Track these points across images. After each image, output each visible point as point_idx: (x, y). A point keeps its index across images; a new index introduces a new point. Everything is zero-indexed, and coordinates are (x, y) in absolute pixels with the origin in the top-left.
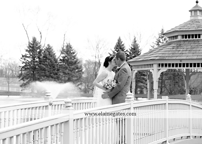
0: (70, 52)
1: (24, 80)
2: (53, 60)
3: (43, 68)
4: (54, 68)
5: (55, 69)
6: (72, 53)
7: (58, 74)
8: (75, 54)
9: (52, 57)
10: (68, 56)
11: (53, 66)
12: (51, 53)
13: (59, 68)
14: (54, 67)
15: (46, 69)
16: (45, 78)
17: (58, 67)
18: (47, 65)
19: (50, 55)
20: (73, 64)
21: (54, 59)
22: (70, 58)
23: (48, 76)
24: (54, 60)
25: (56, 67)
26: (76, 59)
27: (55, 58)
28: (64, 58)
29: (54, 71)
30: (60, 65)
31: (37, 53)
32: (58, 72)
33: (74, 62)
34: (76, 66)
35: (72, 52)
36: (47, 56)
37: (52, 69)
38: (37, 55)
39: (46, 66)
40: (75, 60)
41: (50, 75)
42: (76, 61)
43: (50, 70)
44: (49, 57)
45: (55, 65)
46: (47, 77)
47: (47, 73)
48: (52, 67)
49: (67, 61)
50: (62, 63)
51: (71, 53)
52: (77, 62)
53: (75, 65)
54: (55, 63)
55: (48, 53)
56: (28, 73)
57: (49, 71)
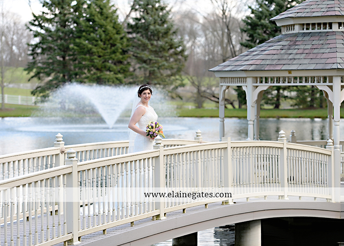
0: (153, 6)
1: (39, 78)
2: (109, 28)
3: (87, 47)
4: (113, 48)
5: (117, 49)
6: (157, 9)
7: (125, 62)
8: (164, 11)
9: (108, 20)
10: (146, 17)
11: (111, 42)
12: (104, 11)
13: (128, 46)
14: (113, 45)
15: (94, 50)
16: (92, 72)
17: (125, 44)
18: (97, 41)
19: (101, 13)
20: (161, 35)
21: (112, 25)
22: (152, 22)
23: (100, 67)
24: (114, 27)
25: (119, 45)
26: (169, 24)
27: (115, 23)
28: (137, 21)
29: (113, 56)
30: (128, 40)
31: (72, 10)
32: (123, 58)
33: (163, 31)
34: (169, 41)
35: (157, 5)
36: (96, 19)
37: (109, 51)
38: (71, 16)
39: (94, 42)
40: (165, 26)
41: (105, 67)
42: (168, 29)
43: (103, 51)
44: (100, 19)
45: (116, 39)
46: (97, 69)
47: (98, 61)
48: (109, 46)
49: (146, 28)
50: (134, 35)
51: (154, 10)
52: (171, 32)
53: (166, 39)
54: (116, 36)
55: (98, 10)
56: (51, 61)
57: (101, 54)
